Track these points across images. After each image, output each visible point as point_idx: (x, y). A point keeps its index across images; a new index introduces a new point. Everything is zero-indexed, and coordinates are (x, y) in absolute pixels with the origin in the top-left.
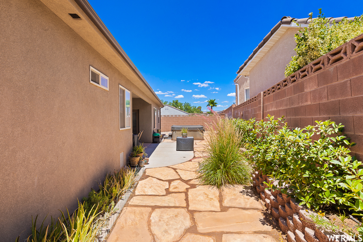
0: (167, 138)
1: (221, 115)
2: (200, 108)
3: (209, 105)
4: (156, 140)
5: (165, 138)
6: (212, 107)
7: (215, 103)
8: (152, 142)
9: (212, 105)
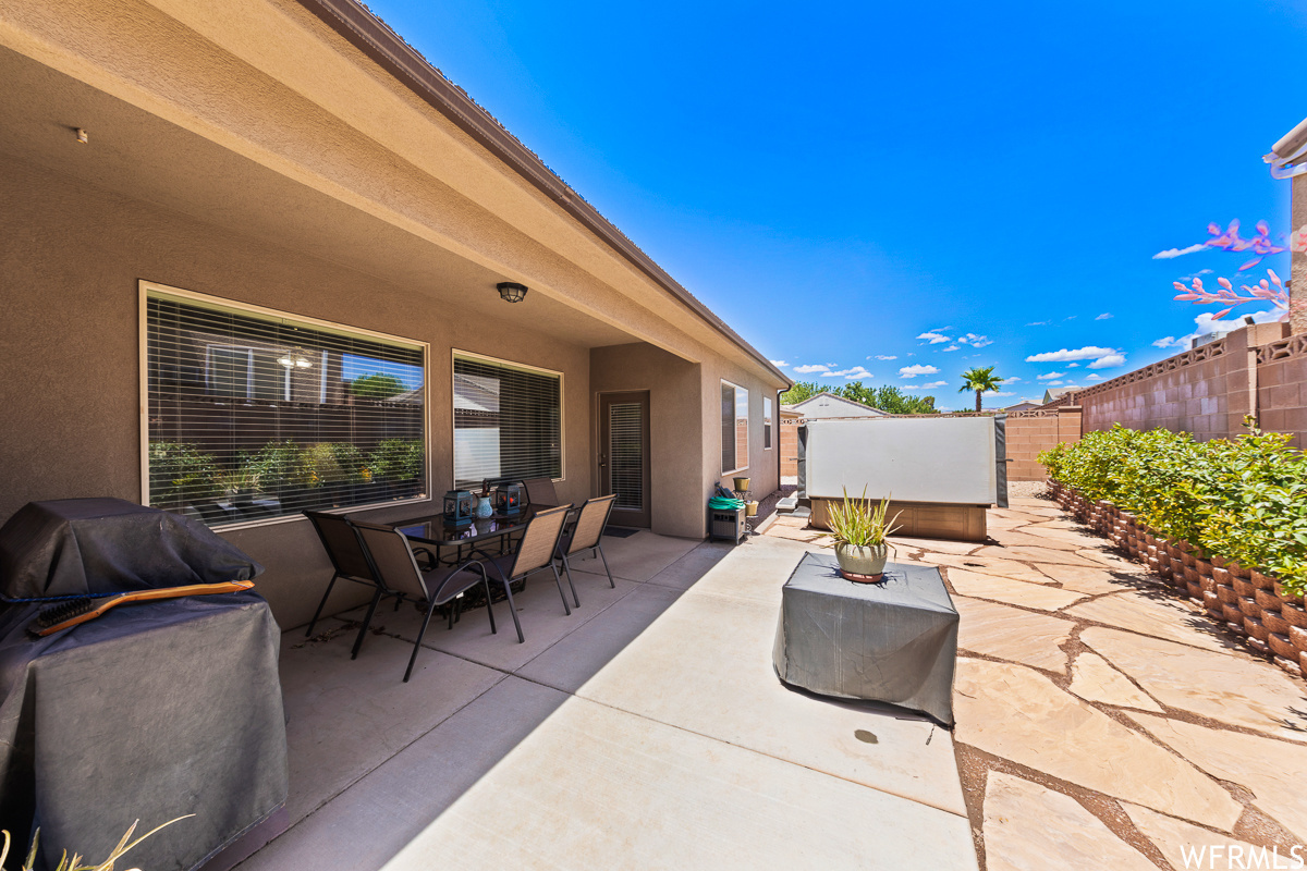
0: (791, 511)
1: (1061, 411)
2: (930, 401)
3: (968, 387)
4: (722, 528)
5: (780, 511)
6: (979, 392)
7: (992, 380)
8: (704, 534)
9: (978, 386)
